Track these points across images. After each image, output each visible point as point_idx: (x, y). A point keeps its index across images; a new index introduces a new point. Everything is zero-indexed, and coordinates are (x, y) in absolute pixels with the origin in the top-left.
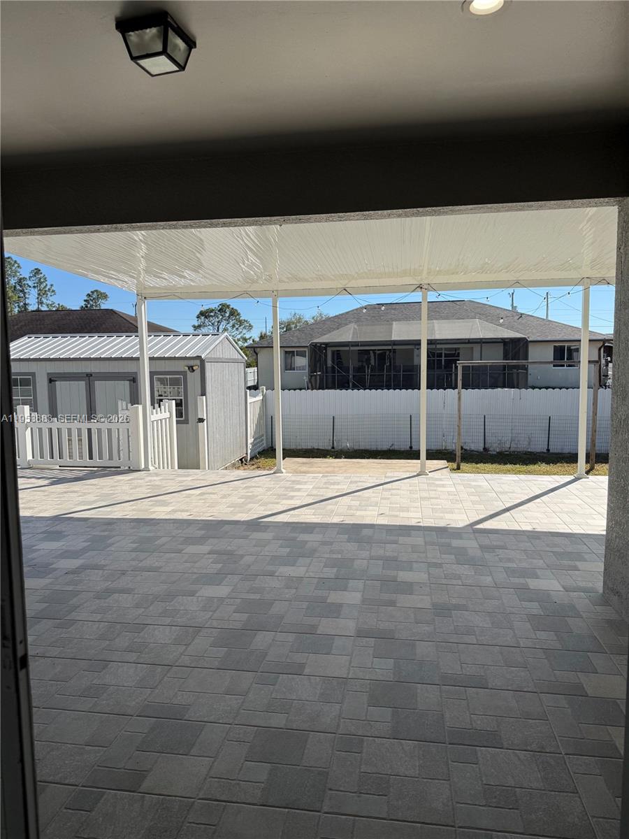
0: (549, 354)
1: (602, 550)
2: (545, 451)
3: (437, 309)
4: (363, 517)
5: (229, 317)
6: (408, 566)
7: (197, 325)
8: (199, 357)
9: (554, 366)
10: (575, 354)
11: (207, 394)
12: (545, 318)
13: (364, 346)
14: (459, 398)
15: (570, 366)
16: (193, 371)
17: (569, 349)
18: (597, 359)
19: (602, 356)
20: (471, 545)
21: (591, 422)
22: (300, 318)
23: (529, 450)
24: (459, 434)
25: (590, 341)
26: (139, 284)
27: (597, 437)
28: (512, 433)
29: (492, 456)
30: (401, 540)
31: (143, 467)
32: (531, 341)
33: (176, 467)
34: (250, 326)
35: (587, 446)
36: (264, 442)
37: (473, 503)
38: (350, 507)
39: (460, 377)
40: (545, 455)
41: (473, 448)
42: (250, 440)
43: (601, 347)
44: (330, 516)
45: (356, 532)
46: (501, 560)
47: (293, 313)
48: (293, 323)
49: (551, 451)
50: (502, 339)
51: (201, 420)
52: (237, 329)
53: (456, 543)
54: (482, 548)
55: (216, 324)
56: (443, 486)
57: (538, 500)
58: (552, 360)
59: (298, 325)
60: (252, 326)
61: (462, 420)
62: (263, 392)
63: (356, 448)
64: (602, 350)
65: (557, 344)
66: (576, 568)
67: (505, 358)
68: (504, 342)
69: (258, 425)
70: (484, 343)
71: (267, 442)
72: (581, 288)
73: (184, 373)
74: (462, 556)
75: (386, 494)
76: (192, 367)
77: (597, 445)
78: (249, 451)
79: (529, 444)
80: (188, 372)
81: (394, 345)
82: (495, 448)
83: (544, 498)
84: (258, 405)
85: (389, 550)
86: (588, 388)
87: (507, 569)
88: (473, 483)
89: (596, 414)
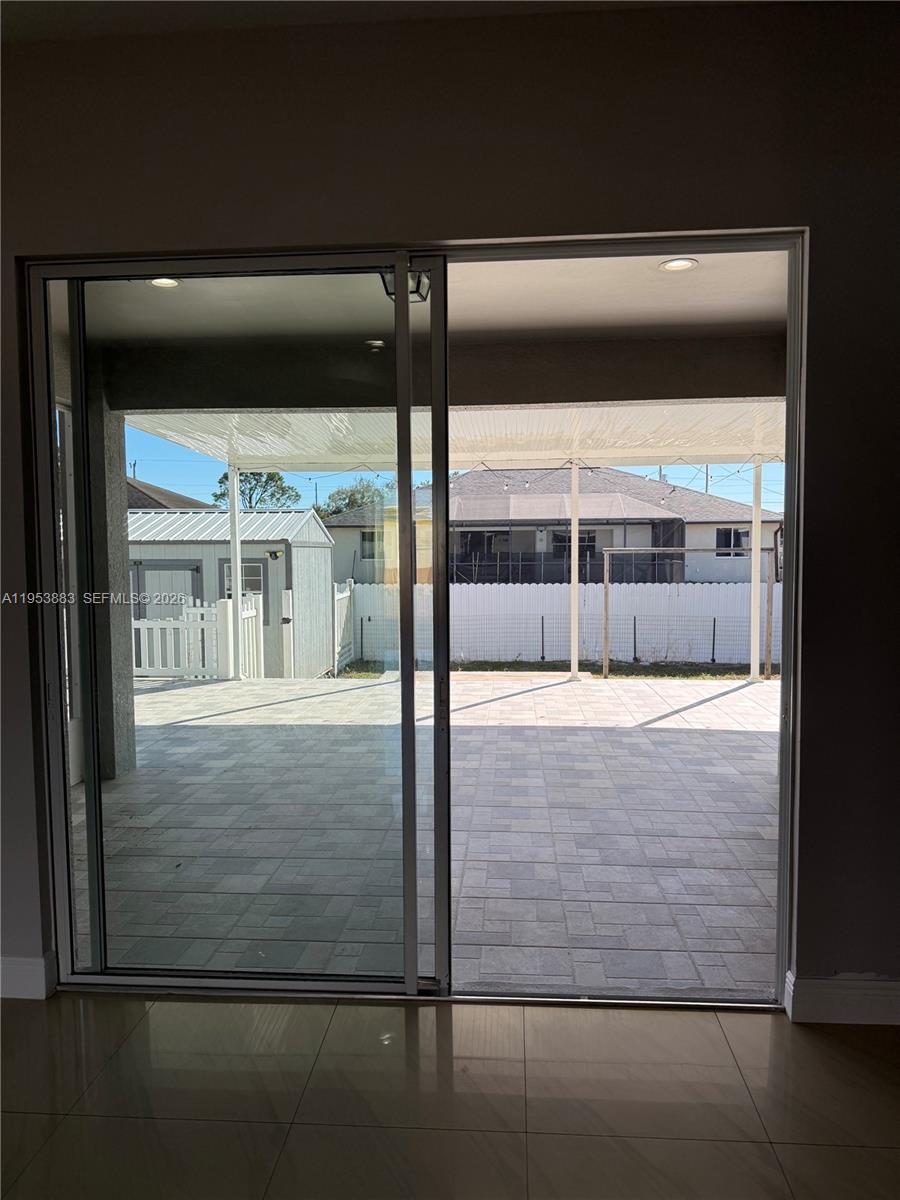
0: (710, 538)
1: (776, 744)
2: (709, 661)
3: (565, 479)
4: (521, 720)
5: (266, 482)
6: (584, 758)
7: (219, 493)
8: (284, 541)
9: (718, 555)
10: (744, 539)
11: (294, 587)
12: (704, 492)
13: (470, 526)
14: (606, 594)
15: (737, 555)
16: (277, 557)
17: (738, 535)
18: (772, 546)
19: (779, 542)
20: (644, 741)
21: (765, 625)
22: (368, 486)
23: (690, 660)
24: (606, 638)
25: (763, 522)
26: (232, 451)
27: (773, 643)
28: (668, 639)
29: (645, 667)
30: (569, 738)
31: (231, 675)
32: (687, 523)
33: (263, 675)
34: (297, 495)
35: (761, 655)
36: (352, 652)
37: (638, 706)
38: (502, 712)
39: (606, 567)
40: (710, 666)
41: (620, 658)
42: (338, 649)
43: (777, 531)
44: (483, 720)
45: (517, 732)
46: (675, 753)
47: (359, 477)
48: (359, 492)
49: (717, 661)
50: (651, 520)
51: (287, 621)
52: (278, 499)
53: (626, 740)
54: (654, 743)
55: (248, 492)
56: (600, 691)
57: (708, 703)
58: (715, 548)
59: (365, 494)
60: (300, 496)
61: (610, 622)
62: (350, 586)
63: (473, 659)
64: (779, 533)
65: (721, 527)
66: (751, 758)
67: (655, 544)
68: (654, 524)
69: (346, 630)
70: (630, 524)
71: (355, 652)
72: (752, 465)
73: (264, 561)
74: (635, 750)
75: (538, 699)
76: (275, 553)
77: (772, 653)
78: (336, 663)
79: (690, 653)
80: (270, 559)
81: (513, 525)
82: (647, 658)
83: (714, 701)
84: (346, 603)
85: (560, 747)
86: (762, 581)
87: (682, 760)
88: (634, 688)
89: (771, 614)
